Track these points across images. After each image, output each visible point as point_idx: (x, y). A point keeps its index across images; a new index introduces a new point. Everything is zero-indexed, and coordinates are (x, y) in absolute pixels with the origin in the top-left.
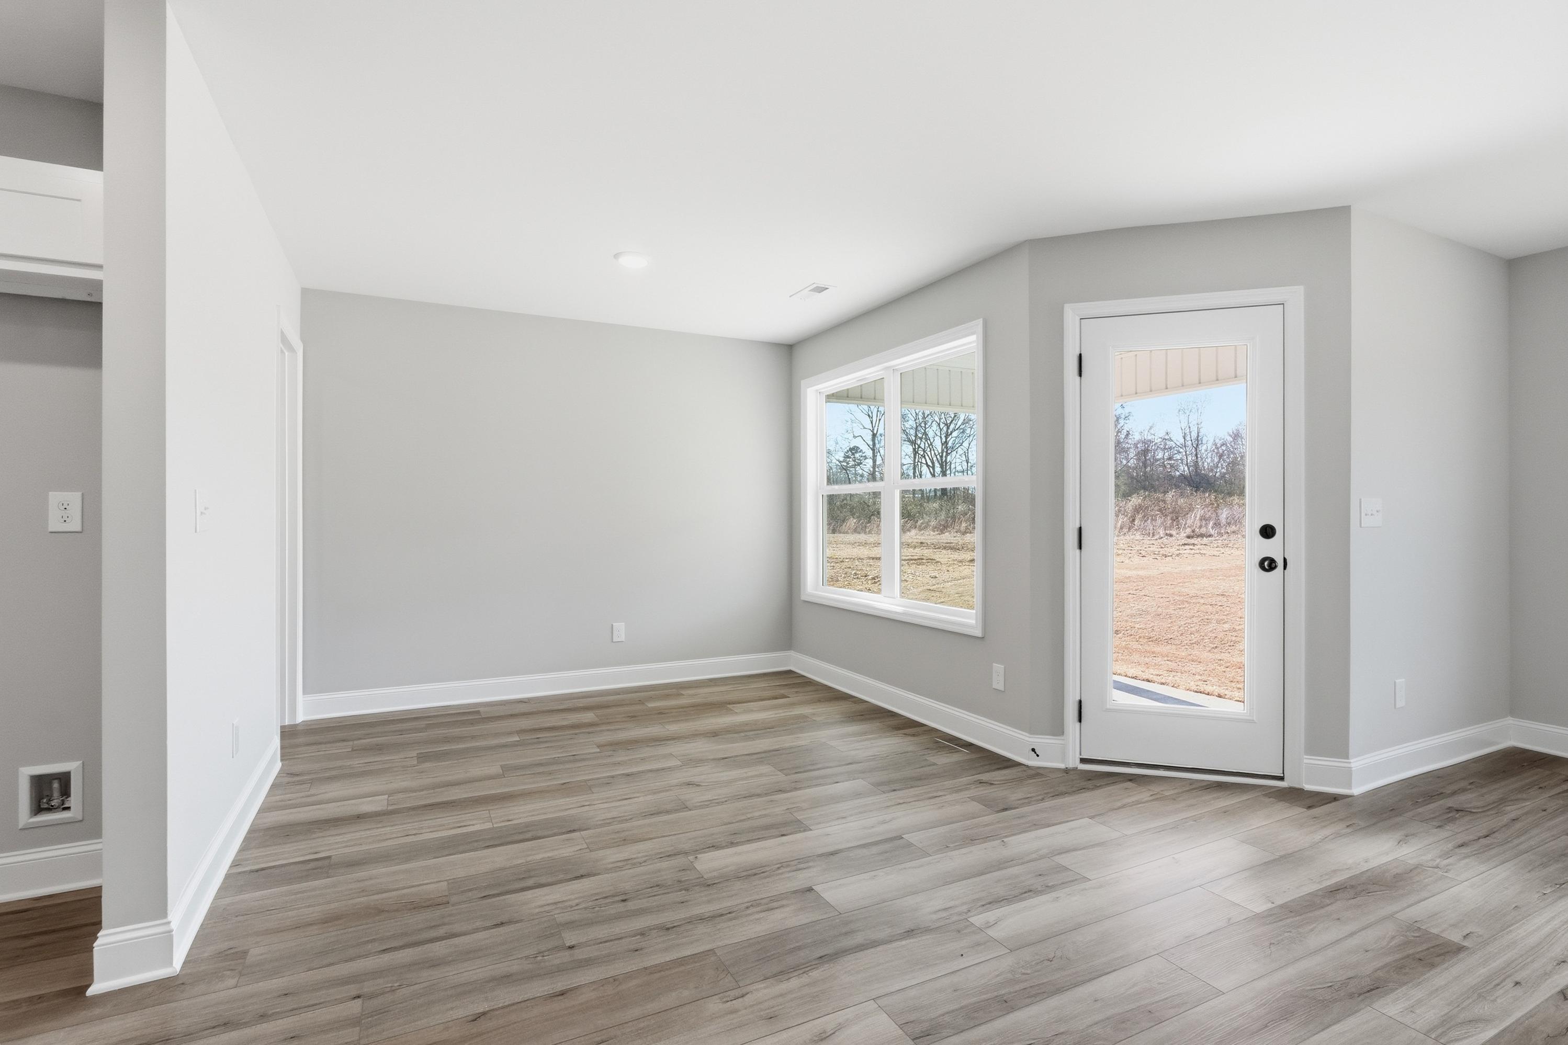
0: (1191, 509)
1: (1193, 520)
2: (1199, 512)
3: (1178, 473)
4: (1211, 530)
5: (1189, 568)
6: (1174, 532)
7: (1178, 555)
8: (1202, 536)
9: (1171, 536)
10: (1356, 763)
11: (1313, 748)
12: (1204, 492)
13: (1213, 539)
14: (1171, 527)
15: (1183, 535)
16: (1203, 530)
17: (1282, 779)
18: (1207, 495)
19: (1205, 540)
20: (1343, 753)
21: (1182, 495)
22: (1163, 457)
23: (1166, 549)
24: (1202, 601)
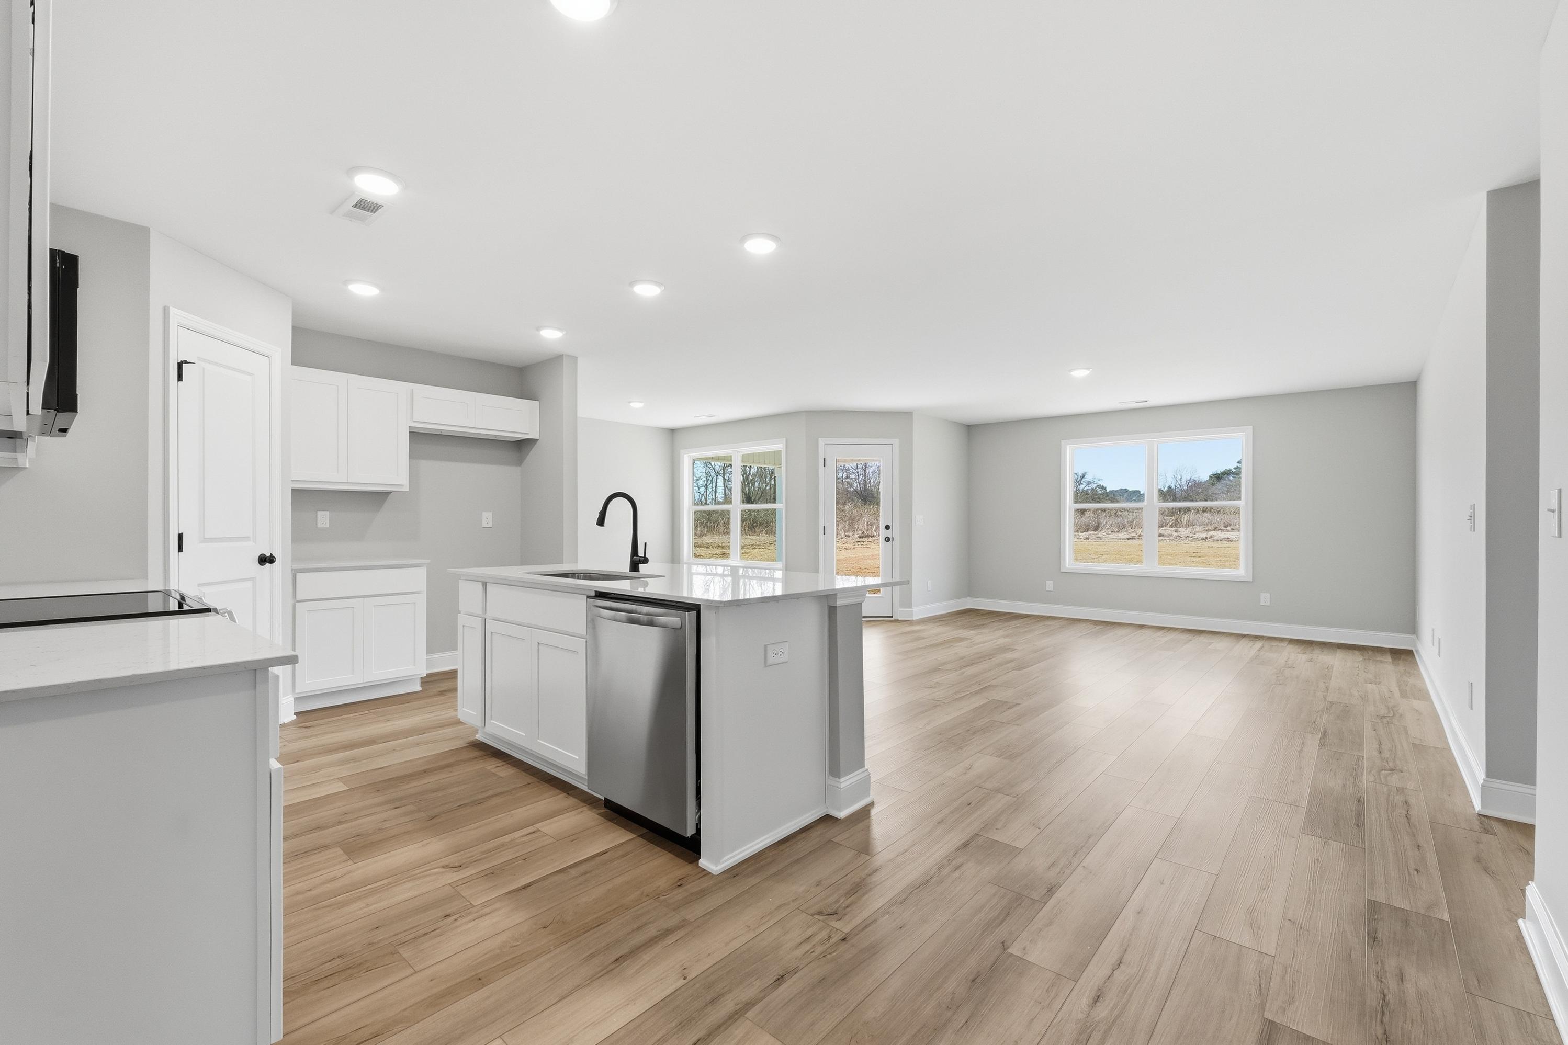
0: (861, 516)
1: (862, 525)
2: (866, 519)
3: (852, 489)
4: (874, 532)
5: (861, 555)
6: (850, 534)
7: (854, 548)
8: (868, 536)
9: (849, 536)
10: (915, 609)
11: (902, 605)
12: (870, 504)
13: (876, 538)
14: (848, 531)
15: (856, 536)
16: (869, 532)
17: (892, 617)
18: (872, 507)
19: (870, 539)
20: (911, 606)
21: (855, 506)
22: (843, 476)
23: (846, 545)
24: (868, 571)
